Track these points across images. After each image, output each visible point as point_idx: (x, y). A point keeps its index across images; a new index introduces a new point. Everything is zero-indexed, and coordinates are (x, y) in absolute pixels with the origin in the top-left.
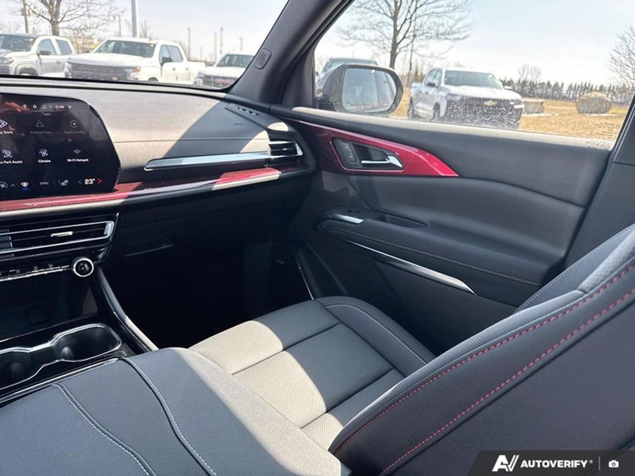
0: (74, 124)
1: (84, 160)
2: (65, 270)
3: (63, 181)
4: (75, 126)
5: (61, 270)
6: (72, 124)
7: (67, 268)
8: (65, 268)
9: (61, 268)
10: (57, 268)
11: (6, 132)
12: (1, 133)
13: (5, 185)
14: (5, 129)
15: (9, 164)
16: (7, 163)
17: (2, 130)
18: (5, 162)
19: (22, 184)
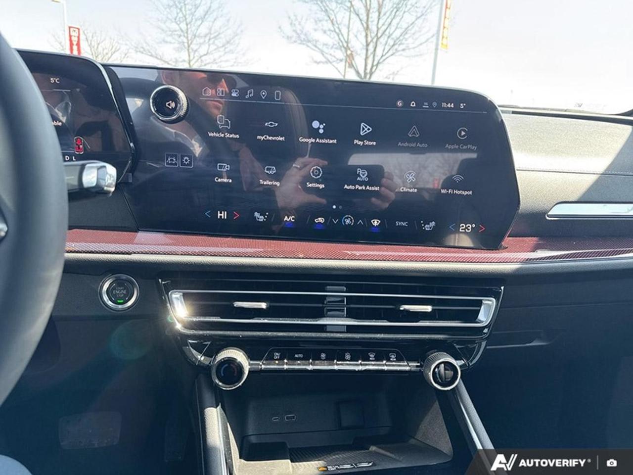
0: (463, 133)
1: (465, 193)
2: (413, 369)
3: (429, 224)
4: (464, 136)
5: (407, 368)
6: (460, 133)
7: (417, 366)
8: (413, 366)
9: (408, 365)
10: (401, 364)
11: (367, 143)
12: (361, 143)
13: (351, 220)
14: (367, 137)
15: (362, 190)
16: (360, 188)
17: (361, 138)
18: (357, 186)
19: (372, 221)
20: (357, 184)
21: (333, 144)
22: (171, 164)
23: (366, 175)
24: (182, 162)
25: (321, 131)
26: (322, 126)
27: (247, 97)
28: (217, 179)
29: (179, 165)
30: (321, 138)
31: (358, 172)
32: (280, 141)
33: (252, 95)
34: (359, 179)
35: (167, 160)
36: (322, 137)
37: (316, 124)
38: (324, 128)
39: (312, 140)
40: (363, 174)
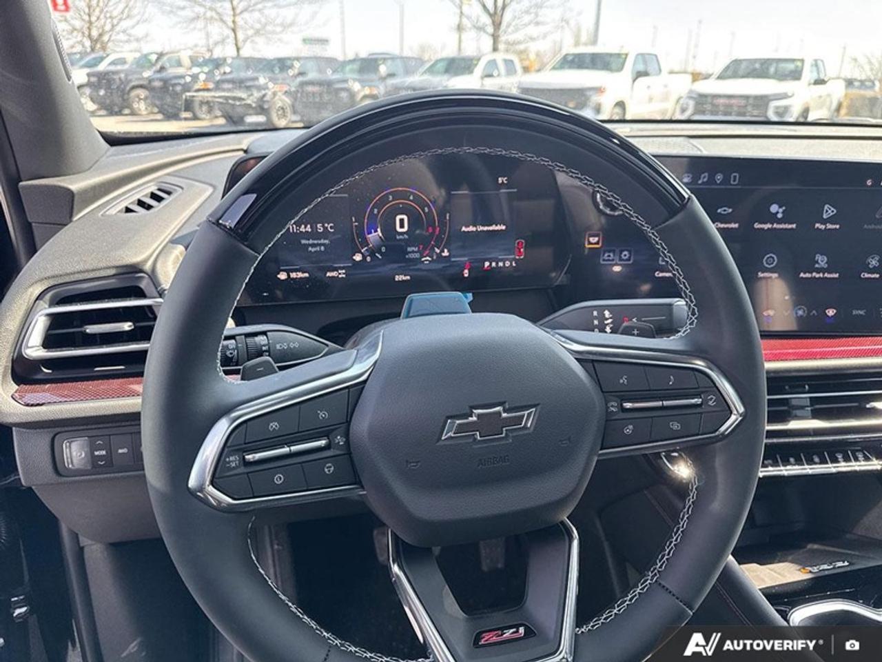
11: (830, 226)
12: (823, 227)
13: (804, 311)
14: (831, 220)
15: (820, 278)
16: (817, 276)
17: (824, 222)
18: (814, 274)
19: (827, 311)
20: (814, 271)
21: (792, 229)
22: (609, 260)
23: (825, 261)
24: (620, 257)
25: (780, 216)
26: (781, 210)
27: (700, 182)
28: (658, 274)
29: (617, 261)
30: (778, 223)
31: (817, 258)
32: (732, 228)
33: (705, 180)
34: (817, 266)
35: (604, 255)
36: (779, 221)
37: (774, 208)
38: (783, 212)
39: (769, 226)
40: (822, 260)
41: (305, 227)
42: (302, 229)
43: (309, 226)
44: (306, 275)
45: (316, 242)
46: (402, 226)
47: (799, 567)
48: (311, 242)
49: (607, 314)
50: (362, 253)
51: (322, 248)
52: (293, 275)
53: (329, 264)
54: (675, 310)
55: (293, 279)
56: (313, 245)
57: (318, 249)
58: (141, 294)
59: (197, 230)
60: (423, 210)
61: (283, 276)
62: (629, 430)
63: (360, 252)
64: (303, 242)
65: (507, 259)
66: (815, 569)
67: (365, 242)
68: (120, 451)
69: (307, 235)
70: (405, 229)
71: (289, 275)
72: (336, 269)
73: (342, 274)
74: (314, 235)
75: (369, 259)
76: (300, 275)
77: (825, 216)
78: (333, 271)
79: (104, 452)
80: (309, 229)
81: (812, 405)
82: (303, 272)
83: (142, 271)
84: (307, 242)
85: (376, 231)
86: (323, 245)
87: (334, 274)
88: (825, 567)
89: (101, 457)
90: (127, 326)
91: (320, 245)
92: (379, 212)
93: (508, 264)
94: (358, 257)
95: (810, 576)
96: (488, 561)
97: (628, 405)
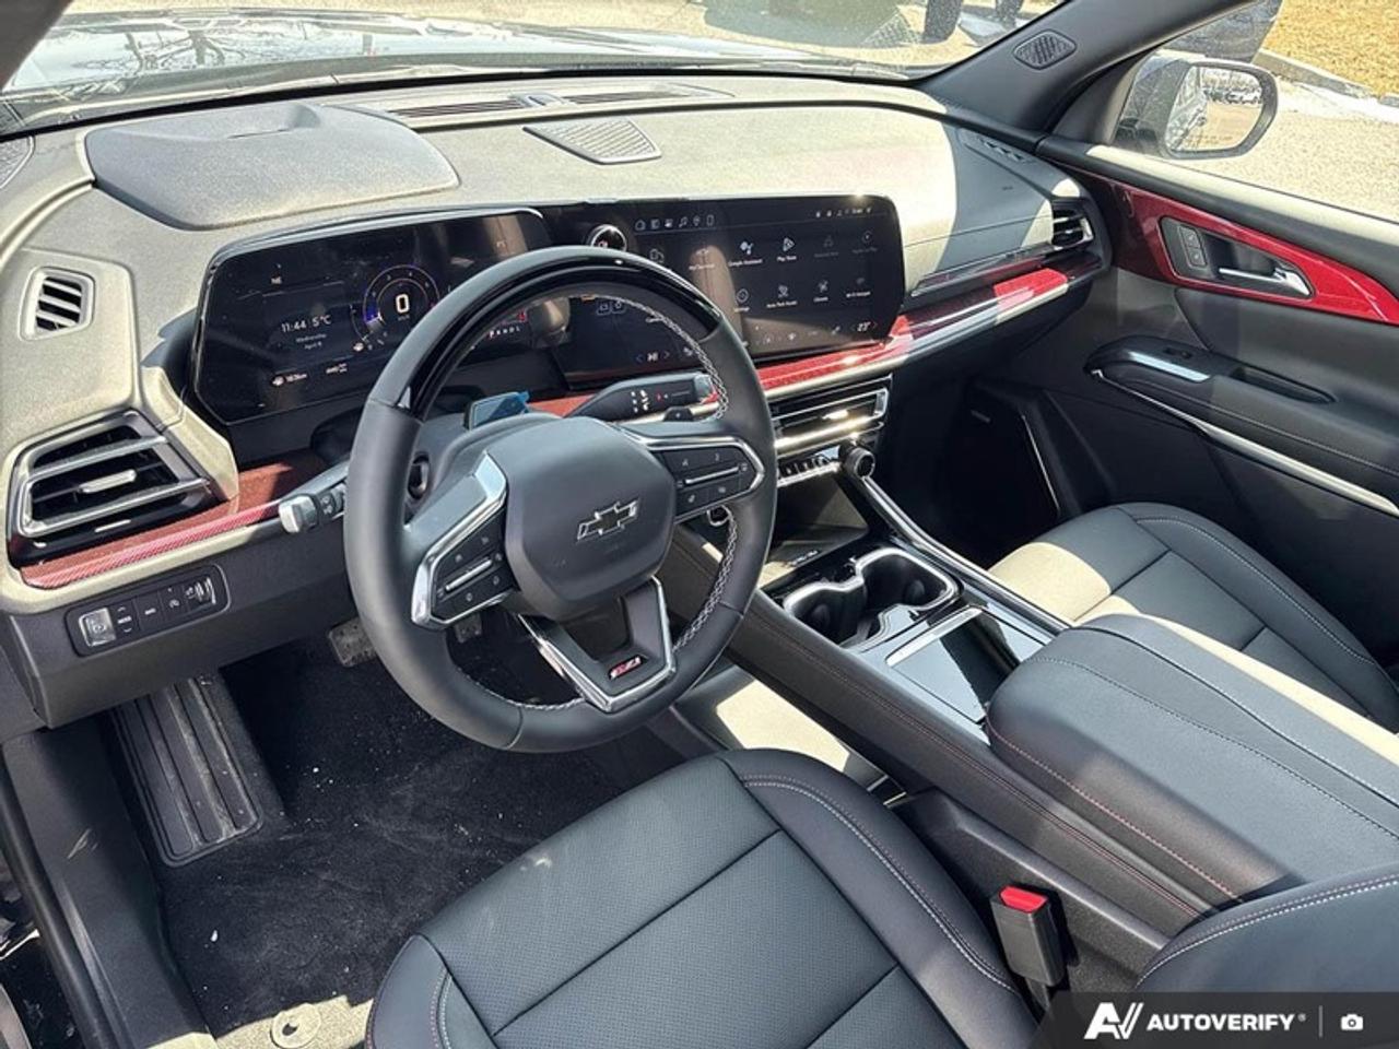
0: (867, 237)
1: (865, 294)
3: (835, 329)
6: (865, 237)
11: (789, 258)
12: (783, 259)
13: (771, 339)
14: (789, 252)
15: (782, 307)
16: (780, 305)
17: (784, 254)
18: (778, 304)
19: (789, 336)
20: (777, 301)
21: (759, 264)
22: (604, 311)
23: (786, 291)
25: (749, 252)
26: (748, 247)
27: (681, 225)
29: (611, 310)
30: (748, 260)
31: (779, 288)
32: (710, 269)
33: (685, 223)
34: (779, 296)
35: (599, 307)
36: (749, 258)
37: (744, 246)
38: (752, 249)
39: (740, 263)
40: (784, 291)
41: (300, 323)
42: (297, 326)
43: (303, 323)
44: (304, 376)
45: (312, 338)
46: (403, 306)
47: (781, 564)
48: (307, 339)
49: (643, 393)
50: (363, 343)
51: (320, 344)
52: (290, 379)
53: (329, 359)
54: (697, 384)
55: (291, 383)
56: (309, 342)
57: (315, 345)
58: (135, 436)
59: (163, 343)
60: (424, 286)
61: (278, 382)
62: (691, 500)
63: (361, 341)
64: (298, 340)
65: (511, 326)
66: (794, 563)
67: (365, 330)
68: (148, 612)
69: (302, 332)
70: (407, 309)
71: (285, 380)
72: (337, 364)
73: (343, 368)
74: (310, 330)
75: (370, 347)
76: (298, 377)
77: (785, 249)
78: (332, 367)
79: (129, 619)
80: (303, 325)
81: (783, 425)
82: (301, 374)
83: (131, 409)
84: (302, 340)
85: (376, 316)
86: (321, 340)
87: (334, 369)
88: (800, 559)
89: (126, 625)
90: (129, 476)
91: (317, 341)
92: (378, 294)
93: (512, 330)
94: (359, 348)
95: (792, 569)
96: (464, 632)
97: (688, 481)
